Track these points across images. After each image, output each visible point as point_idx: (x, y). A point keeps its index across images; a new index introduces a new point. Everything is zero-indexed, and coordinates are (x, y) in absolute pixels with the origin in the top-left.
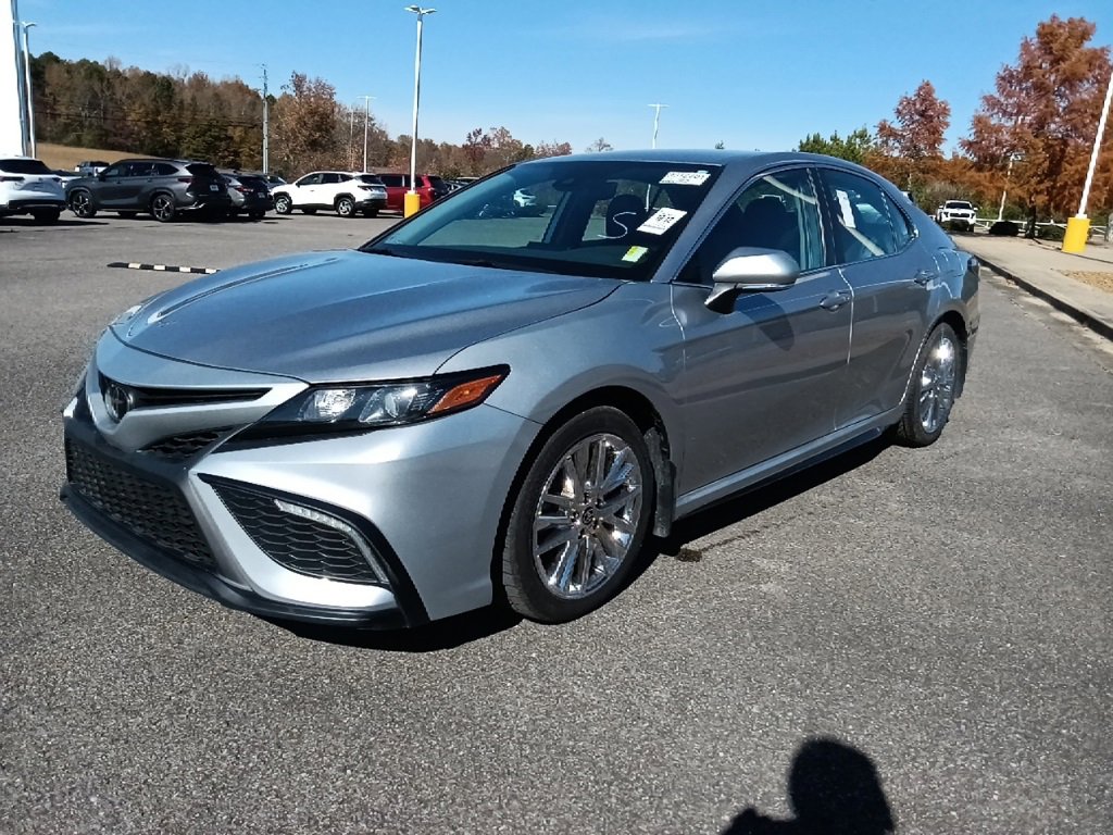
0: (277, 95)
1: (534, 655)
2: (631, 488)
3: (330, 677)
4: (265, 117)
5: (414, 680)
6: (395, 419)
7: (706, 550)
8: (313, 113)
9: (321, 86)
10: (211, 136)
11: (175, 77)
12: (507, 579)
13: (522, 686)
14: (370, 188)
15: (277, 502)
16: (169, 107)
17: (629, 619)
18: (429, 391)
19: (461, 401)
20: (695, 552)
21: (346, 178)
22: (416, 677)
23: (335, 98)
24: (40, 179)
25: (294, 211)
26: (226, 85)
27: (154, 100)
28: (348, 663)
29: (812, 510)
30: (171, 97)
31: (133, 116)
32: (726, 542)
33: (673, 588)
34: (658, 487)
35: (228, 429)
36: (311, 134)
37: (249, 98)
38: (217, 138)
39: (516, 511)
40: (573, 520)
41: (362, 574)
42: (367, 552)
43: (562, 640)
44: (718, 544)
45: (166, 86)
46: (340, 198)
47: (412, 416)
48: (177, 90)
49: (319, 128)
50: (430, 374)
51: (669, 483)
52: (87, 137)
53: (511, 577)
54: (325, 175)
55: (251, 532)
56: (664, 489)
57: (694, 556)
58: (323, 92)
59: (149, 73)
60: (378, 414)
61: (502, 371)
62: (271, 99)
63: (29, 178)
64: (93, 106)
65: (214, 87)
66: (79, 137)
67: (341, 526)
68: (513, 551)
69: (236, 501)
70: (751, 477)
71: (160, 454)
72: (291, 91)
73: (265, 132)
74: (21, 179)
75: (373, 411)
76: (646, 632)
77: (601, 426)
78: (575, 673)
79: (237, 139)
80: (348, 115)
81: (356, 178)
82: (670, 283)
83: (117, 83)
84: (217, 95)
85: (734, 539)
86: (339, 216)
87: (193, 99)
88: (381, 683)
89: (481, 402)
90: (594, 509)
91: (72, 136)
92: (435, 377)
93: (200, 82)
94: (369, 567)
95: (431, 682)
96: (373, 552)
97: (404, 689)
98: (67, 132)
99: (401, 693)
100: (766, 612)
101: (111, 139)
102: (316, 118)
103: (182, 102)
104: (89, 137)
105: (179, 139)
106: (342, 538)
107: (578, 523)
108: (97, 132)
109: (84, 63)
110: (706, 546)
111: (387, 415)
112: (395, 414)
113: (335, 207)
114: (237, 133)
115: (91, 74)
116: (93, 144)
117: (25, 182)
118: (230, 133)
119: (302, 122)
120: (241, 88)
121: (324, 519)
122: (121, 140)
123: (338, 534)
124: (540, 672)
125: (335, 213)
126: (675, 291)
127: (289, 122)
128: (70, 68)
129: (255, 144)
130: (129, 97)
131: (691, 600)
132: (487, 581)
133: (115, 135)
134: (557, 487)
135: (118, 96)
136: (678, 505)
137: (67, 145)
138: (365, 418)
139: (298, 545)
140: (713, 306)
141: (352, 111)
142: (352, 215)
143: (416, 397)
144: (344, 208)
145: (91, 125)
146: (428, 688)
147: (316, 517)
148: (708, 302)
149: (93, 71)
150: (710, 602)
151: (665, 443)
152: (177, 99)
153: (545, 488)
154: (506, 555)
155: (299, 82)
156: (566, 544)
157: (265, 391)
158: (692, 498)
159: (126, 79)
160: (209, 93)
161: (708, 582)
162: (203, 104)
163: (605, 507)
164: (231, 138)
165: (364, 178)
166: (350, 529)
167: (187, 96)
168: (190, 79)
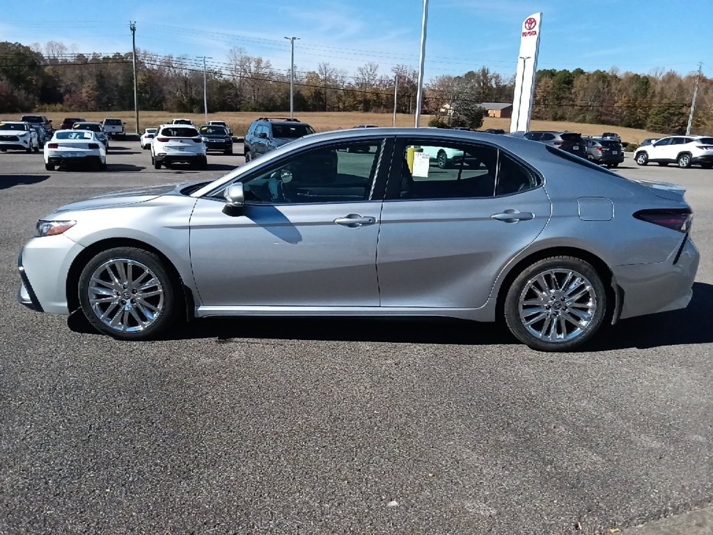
10: (669, 113)
11: (652, 75)
14: (706, 147)
16: (645, 95)
21: (689, 141)
25: (649, 163)
26: (689, 78)
27: (636, 92)
30: (647, 89)
31: (619, 104)
37: (705, 85)
38: (672, 114)
45: (645, 82)
46: (682, 155)
48: (652, 84)
52: (588, 117)
54: (674, 138)
59: (636, 74)
64: (597, 98)
65: (680, 80)
66: (584, 117)
81: (696, 140)
83: (614, 83)
84: (680, 86)
86: (678, 167)
87: (662, 89)
91: (581, 117)
93: (671, 77)
98: (579, 115)
101: (603, 118)
103: (654, 92)
104: (591, 117)
105: (647, 116)
108: (596, 114)
109: (598, 72)
113: (677, 161)
115: (600, 79)
118: (683, 110)
120: (700, 79)
122: (610, 118)
125: (677, 165)
128: (589, 76)
130: (620, 91)
133: (607, 115)
135: (613, 91)
137: (576, 122)
142: (689, 167)
144: (684, 162)
145: (593, 109)
149: (602, 77)
152: (651, 90)
159: (620, 80)
160: (676, 84)
162: (668, 92)
164: (683, 113)
165: (703, 141)
167: (658, 89)
168: (663, 76)
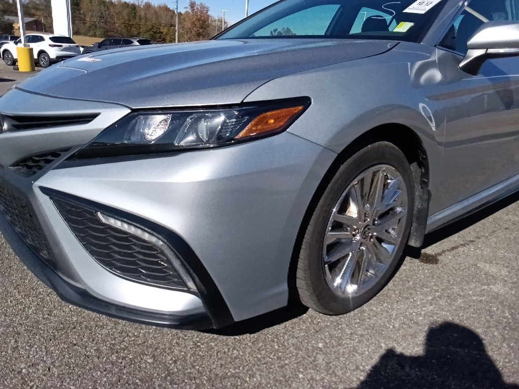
0: (183, 12)
1: (320, 345)
2: (399, 209)
3: (154, 357)
4: (177, 21)
5: (222, 365)
6: (206, 143)
7: (440, 254)
8: (199, 20)
9: (203, 7)
10: (153, 32)
11: (137, 4)
12: (301, 283)
13: (312, 379)
15: (99, 214)
16: (135, 18)
17: (394, 313)
18: (237, 117)
19: (266, 128)
20: (432, 256)
22: (223, 362)
23: (209, 13)
24: (70, 46)
26: (159, 7)
27: (128, 15)
28: (170, 343)
29: (507, 226)
30: (135, 14)
31: (118, 23)
32: (453, 249)
33: (423, 286)
34: (416, 208)
35: (67, 150)
36: (198, 30)
37: (170, 13)
38: (155, 33)
39: (310, 228)
40: (354, 235)
41: (174, 282)
42: (177, 264)
43: (342, 329)
44: (448, 250)
45: (134, 7)
47: (221, 140)
48: (138, 10)
49: (202, 27)
50: (239, 101)
51: (425, 205)
53: (304, 282)
55: (81, 239)
56: (419, 211)
57: (432, 260)
58: (204, 10)
59: (125, 2)
60: (191, 138)
61: (304, 102)
62: (180, 14)
63: (65, 45)
64: (101, 17)
65: (154, 8)
66: (95, 33)
67: (153, 239)
68: (307, 262)
69: (69, 212)
70: (474, 203)
71: (24, 170)
72: (189, 10)
73: (177, 28)
74: (61, 46)
75: (186, 135)
76: (410, 327)
77: (381, 158)
78: (357, 368)
79: (165, 33)
80: (215, 21)
82: (435, 46)
83: (111, 8)
84: (155, 12)
85: (458, 247)
87: (146, 14)
88: (194, 367)
89: (284, 130)
90: (371, 227)
91: (92, 32)
92: (242, 104)
93: (148, 6)
94: (179, 276)
95: (235, 369)
96: (183, 265)
97: (213, 376)
98: (90, 31)
99: (209, 379)
100: (504, 312)
101: (109, 34)
102: (201, 22)
103: (140, 16)
104: (99, 33)
105: (139, 33)
106: (155, 250)
107: (358, 238)
108: (103, 30)
110: (440, 251)
111: (199, 139)
112: (205, 138)
114: (165, 30)
115: (100, 3)
116: (101, 36)
117: (63, 47)
118: (161, 30)
119: (194, 24)
120: (166, 9)
121: (138, 232)
122: (114, 33)
123: (151, 247)
124: (328, 363)
126: (438, 53)
127: (188, 25)
129: (172, 36)
130: (117, 14)
131: (440, 297)
132: (285, 287)
133: (111, 31)
134: (343, 208)
135: (112, 13)
136: (429, 222)
137: (90, 36)
138: (180, 142)
139: (119, 253)
140: (465, 68)
141: (217, 19)
143: (225, 122)
145: (100, 27)
146: (233, 376)
147: (132, 230)
148: (461, 65)
149: (102, 2)
150: (455, 300)
151: (426, 175)
152: (138, 14)
153: (334, 210)
154: (301, 264)
155: (192, 5)
156: (349, 254)
157: (94, 116)
158: (437, 218)
159: (116, 5)
160: (152, 11)
161: (449, 281)
162: (149, 16)
163: (378, 225)
164: (162, 33)
166: (161, 243)
167: (142, 13)
168: (143, 5)
